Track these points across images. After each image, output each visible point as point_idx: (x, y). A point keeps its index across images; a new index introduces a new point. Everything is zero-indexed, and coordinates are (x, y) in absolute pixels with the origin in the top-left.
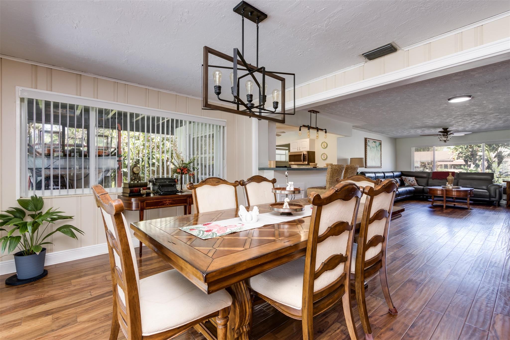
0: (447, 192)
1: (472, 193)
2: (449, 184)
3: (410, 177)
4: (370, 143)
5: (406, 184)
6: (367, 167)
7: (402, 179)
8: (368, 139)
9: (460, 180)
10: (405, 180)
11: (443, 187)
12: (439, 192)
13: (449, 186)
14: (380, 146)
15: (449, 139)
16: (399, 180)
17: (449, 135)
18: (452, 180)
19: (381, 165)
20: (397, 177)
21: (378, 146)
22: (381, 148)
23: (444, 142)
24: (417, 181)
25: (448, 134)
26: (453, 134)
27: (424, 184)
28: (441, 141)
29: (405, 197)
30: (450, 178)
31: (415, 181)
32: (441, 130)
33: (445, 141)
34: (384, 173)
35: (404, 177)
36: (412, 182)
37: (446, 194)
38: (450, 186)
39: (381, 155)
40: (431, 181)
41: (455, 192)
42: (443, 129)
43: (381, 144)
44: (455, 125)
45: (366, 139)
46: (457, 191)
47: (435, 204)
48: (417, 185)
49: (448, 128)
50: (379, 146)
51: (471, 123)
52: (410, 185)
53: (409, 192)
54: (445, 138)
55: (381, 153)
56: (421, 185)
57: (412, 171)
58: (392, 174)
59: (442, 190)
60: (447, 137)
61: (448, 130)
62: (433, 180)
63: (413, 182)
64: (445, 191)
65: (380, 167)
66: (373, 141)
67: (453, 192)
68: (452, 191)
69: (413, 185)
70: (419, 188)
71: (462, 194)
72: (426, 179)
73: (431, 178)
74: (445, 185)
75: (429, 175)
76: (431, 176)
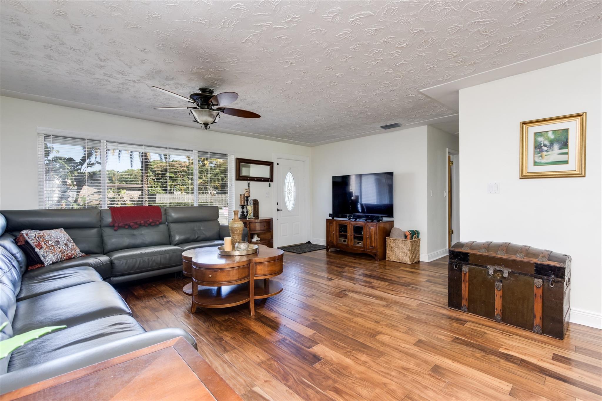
3: (52, 231)
5: (50, 258)
9: (172, 225)
10: (39, 246)
31: (71, 240)
35: (32, 234)
36: (66, 245)
40: (111, 236)
48: (83, 254)
52: (62, 260)
62: (116, 230)
63: (70, 245)
69: (72, 258)
72: (95, 231)
73: (109, 226)
75: (101, 219)
76: (108, 219)
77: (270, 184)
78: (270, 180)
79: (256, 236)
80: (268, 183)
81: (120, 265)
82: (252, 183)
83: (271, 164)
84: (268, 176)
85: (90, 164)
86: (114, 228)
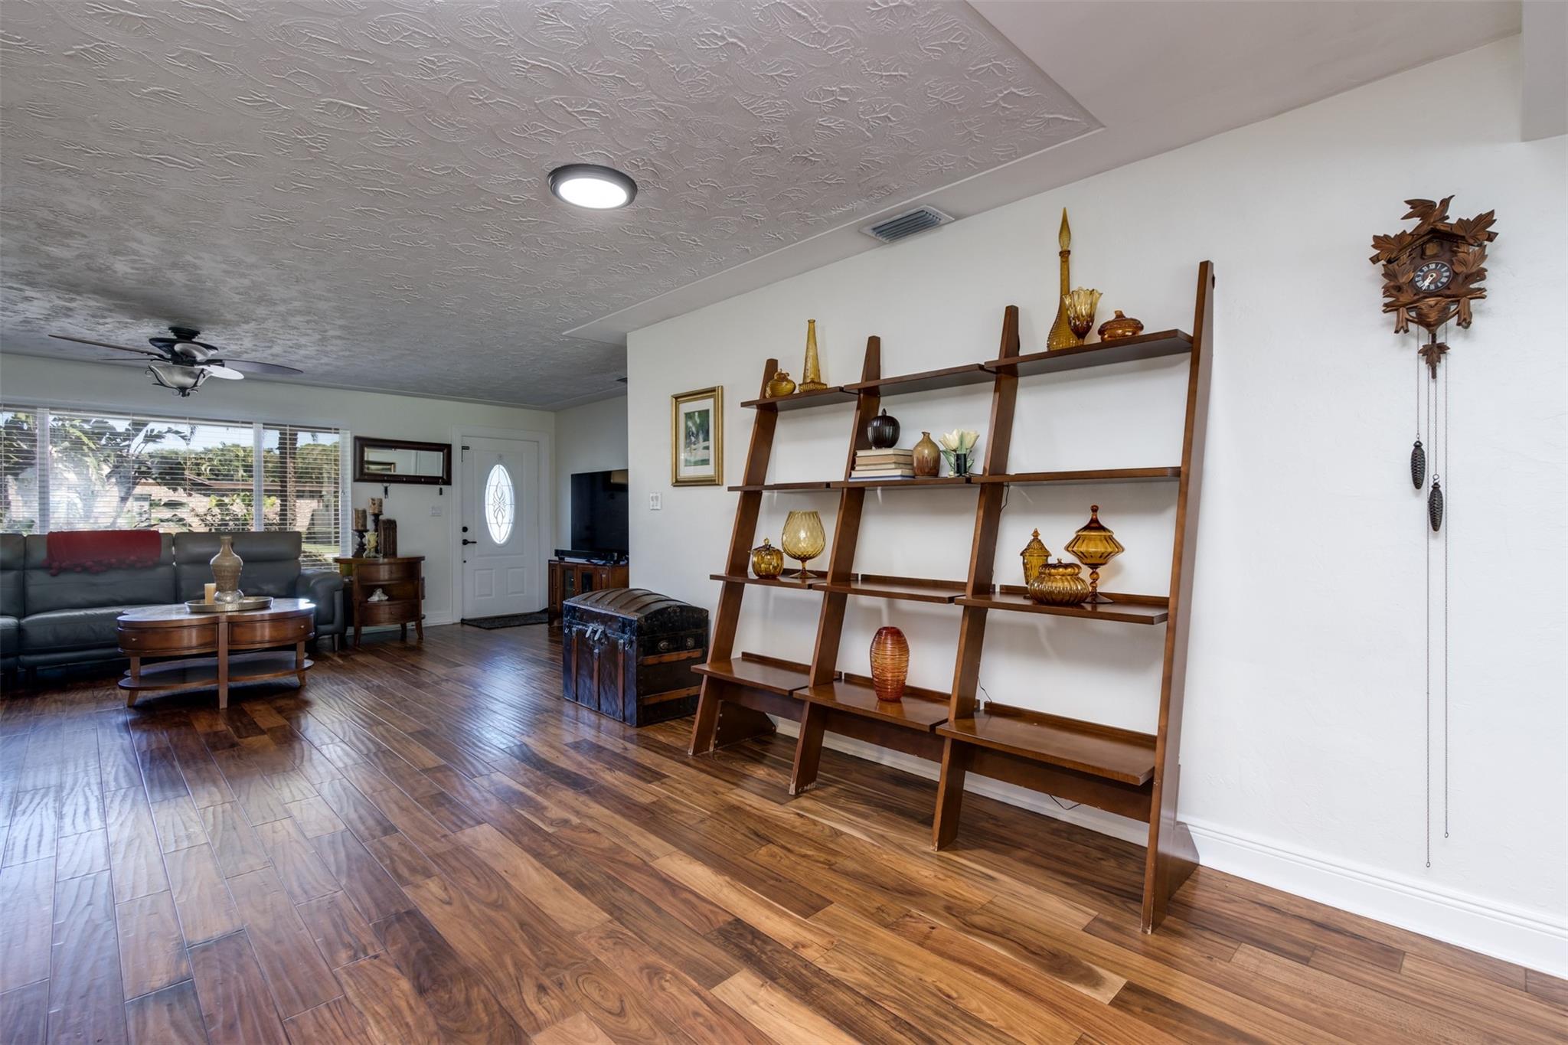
0: (237, 631)
12: (190, 639)
17: (205, 367)
18: (235, 571)
23: (177, 392)
25: (202, 361)
28: (162, 384)
30: (229, 563)
32: (163, 332)
33: (185, 393)
37: (231, 641)
40: (41, 583)
41: (267, 625)
42: (170, 330)
49: (200, 332)
54: (186, 373)
59: (197, 626)
60: (195, 376)
61: (198, 341)
62: (54, 575)
64: (224, 628)
68: (243, 621)
72: (9, 576)
73: (40, 568)
75: (26, 554)
76: (40, 554)
77: (441, 489)
78: (446, 480)
79: (379, 592)
80: (438, 487)
81: (36, 635)
82: (393, 488)
83: (445, 449)
84: (438, 472)
85: (151, 436)
86: (52, 571)
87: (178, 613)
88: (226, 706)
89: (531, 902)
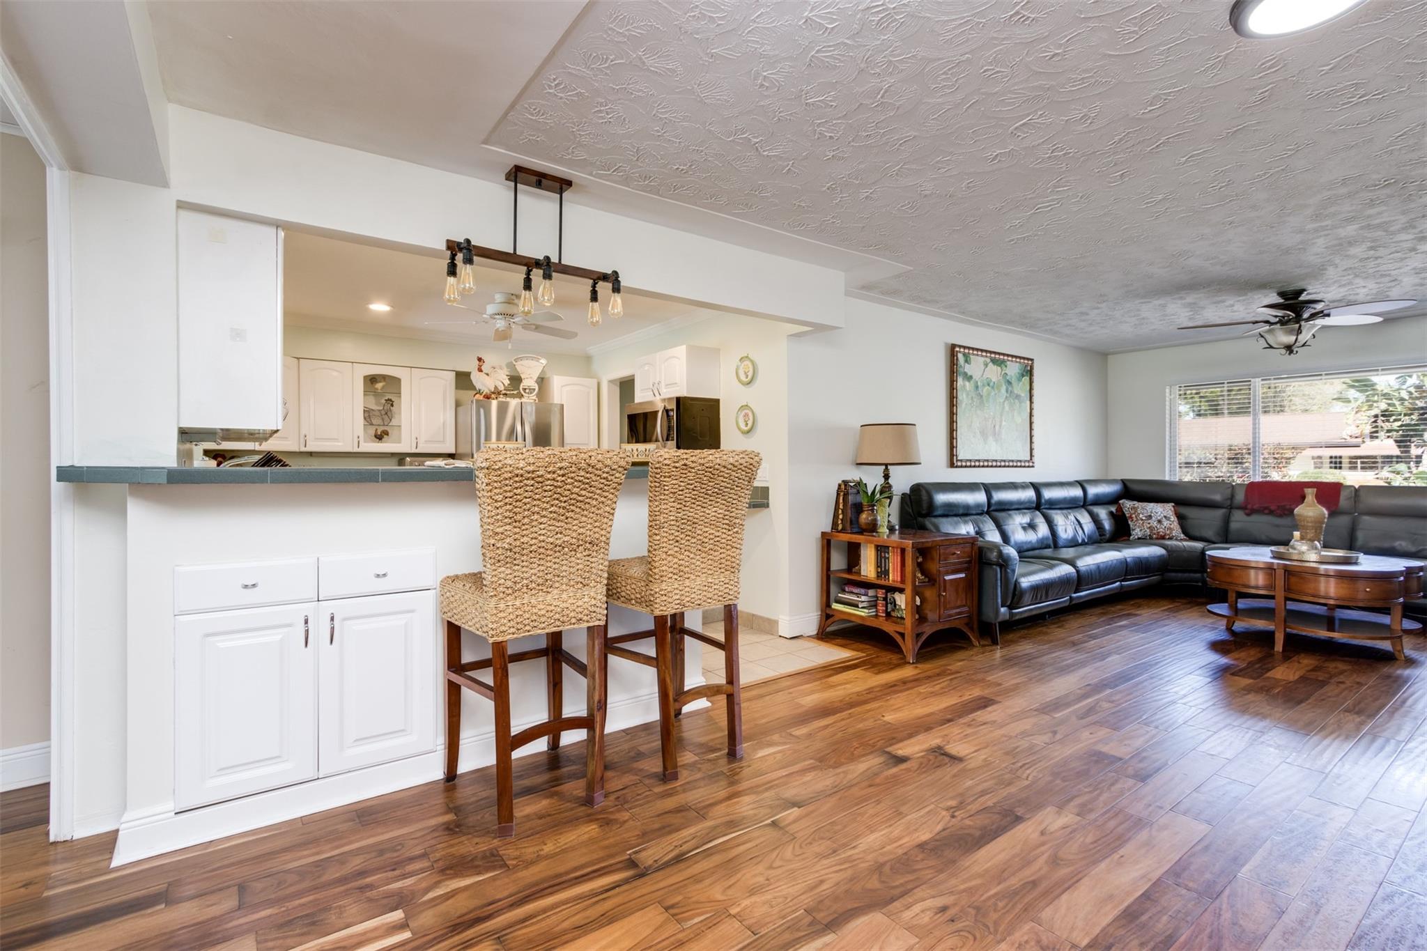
0: (1293, 580)
1: (1414, 585)
2: (1302, 538)
3: (1152, 505)
4: (975, 367)
5: (1137, 532)
6: (959, 464)
7: (1120, 509)
8: (965, 347)
9: (1366, 518)
10: (1131, 517)
11: (1277, 556)
12: (1257, 580)
13: (1304, 548)
14: (1026, 379)
15: (1305, 336)
16: (1111, 513)
17: (1307, 320)
18: (1318, 522)
19: (1031, 455)
20: (1100, 501)
21: (1014, 381)
22: (1031, 389)
23: (1283, 351)
24: (1181, 518)
25: (1306, 316)
26: (1328, 315)
27: (1209, 534)
28: (1271, 347)
29: (1116, 588)
30: (1311, 514)
31: (1173, 518)
32: (1275, 299)
33: (1289, 348)
34: (1036, 487)
35: (1127, 504)
36: (1160, 521)
37: (1288, 589)
38: (1307, 552)
39: (1031, 415)
40: (1239, 520)
41: (1332, 581)
42: (1281, 294)
43: (1030, 373)
44: (1331, 272)
45: (952, 350)
46: (1341, 576)
47: (1239, 626)
48: (1182, 536)
49: (1304, 290)
50: (1019, 380)
51: (1413, 249)
52: (1151, 538)
53: (1142, 567)
54: (1290, 332)
55: (1031, 409)
56: (1197, 534)
57: (1167, 478)
58: (1077, 492)
59: (1269, 569)
60: (1299, 331)
61: (1303, 297)
62: (1248, 515)
63: (1166, 523)
64: (1280, 573)
65: (1029, 463)
66: (988, 360)
67: (1322, 579)
68: (1315, 573)
69: (1163, 538)
70: (1184, 550)
71: (1364, 591)
72: (1219, 513)
73: (1239, 508)
74: (1286, 543)
75: (1232, 497)
76: (1240, 497)
86: (1247, 511)
87: (1261, 555)
88: (1281, 650)
89: (1077, 881)
